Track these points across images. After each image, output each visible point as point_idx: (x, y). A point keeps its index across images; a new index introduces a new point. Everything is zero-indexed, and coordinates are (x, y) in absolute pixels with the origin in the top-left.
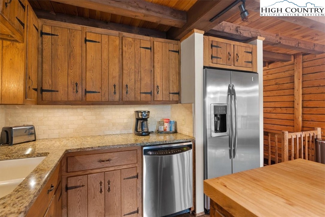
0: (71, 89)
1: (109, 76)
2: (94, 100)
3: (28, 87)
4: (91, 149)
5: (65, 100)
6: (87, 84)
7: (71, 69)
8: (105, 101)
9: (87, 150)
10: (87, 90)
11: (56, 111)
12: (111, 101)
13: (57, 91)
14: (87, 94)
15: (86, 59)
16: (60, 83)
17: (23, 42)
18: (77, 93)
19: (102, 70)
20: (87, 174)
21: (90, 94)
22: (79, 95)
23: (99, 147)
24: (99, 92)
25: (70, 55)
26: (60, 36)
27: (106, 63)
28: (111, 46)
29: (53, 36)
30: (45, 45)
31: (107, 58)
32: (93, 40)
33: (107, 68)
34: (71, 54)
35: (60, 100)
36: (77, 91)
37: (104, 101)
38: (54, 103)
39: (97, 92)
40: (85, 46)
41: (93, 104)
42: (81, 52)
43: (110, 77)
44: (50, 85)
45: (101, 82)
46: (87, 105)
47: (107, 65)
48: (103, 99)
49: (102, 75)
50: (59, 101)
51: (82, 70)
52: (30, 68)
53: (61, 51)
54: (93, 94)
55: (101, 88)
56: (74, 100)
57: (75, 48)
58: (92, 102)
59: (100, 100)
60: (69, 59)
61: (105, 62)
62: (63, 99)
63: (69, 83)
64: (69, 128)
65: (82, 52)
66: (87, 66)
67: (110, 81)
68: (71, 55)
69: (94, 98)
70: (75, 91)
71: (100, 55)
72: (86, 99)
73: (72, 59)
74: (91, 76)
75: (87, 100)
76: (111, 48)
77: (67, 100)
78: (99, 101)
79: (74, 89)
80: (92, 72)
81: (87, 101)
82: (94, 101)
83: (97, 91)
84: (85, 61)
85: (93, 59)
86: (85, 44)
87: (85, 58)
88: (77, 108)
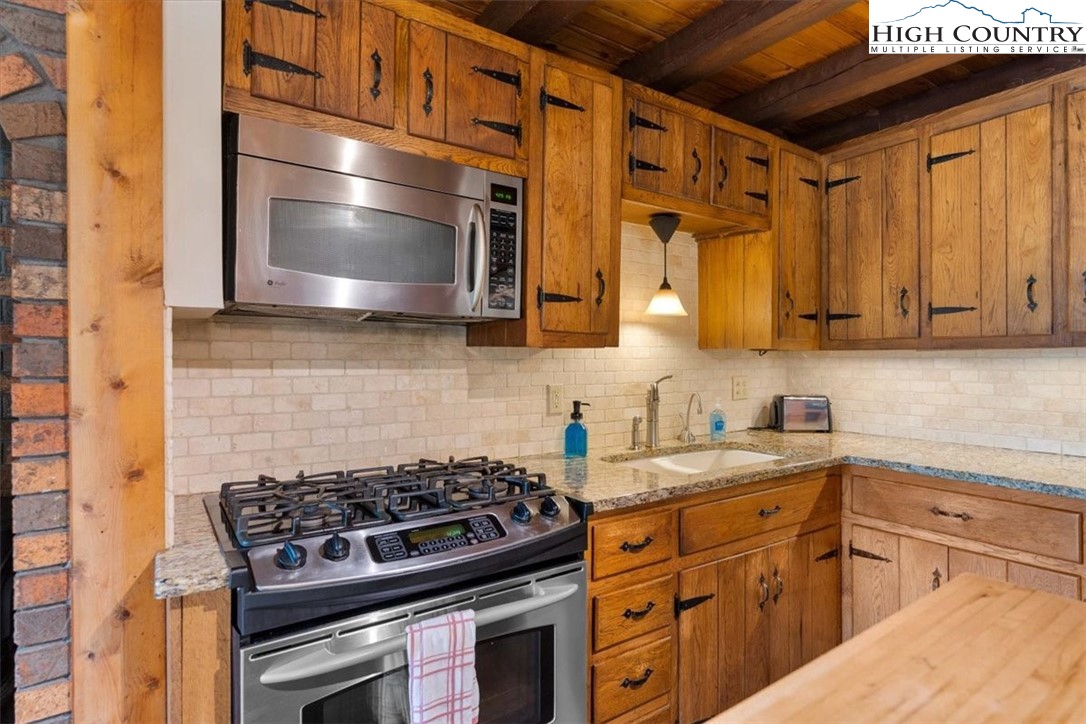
0: (889, 307)
1: (1009, 251)
2: (956, 334)
3: (783, 314)
4: (905, 470)
5: (876, 337)
6: (934, 287)
7: (890, 255)
8: (995, 336)
9: (896, 469)
10: (934, 306)
11: (879, 364)
12: (1015, 336)
13: (858, 316)
14: (934, 316)
15: (931, 217)
16: (865, 296)
17: (770, 228)
18: (905, 316)
19: (983, 237)
20: (899, 535)
21: (941, 316)
22: (910, 321)
23: (928, 468)
24: (972, 309)
25: (889, 218)
26: (863, 178)
27: (995, 211)
28: (1014, 150)
29: (849, 183)
30: (834, 210)
31: (1003, 192)
32: (953, 152)
33: (1003, 227)
34: (891, 212)
35: (864, 337)
36: (905, 312)
37: (991, 334)
38: (853, 344)
39: (967, 309)
40: (928, 179)
41: (952, 347)
42: (916, 200)
43: (1014, 252)
44: (843, 303)
45: (978, 276)
46: (935, 348)
47: (1001, 216)
48: (987, 329)
49: (983, 252)
50: (863, 340)
51: (919, 249)
52: (790, 274)
53: (867, 212)
54: (951, 316)
55: (979, 295)
56: (899, 336)
57: (899, 193)
58: (952, 338)
59: (976, 331)
60: (885, 229)
61: (991, 210)
62: (871, 336)
63: (886, 291)
64: (909, 414)
65: (919, 200)
66: (934, 236)
67: (1014, 266)
68: (889, 216)
69: (954, 328)
70: (900, 310)
71: (976, 191)
72: (931, 332)
73: (891, 226)
74: (947, 262)
75: (934, 334)
76: (1015, 156)
77: (880, 337)
78: (974, 337)
79: (897, 307)
80: (948, 249)
81: (936, 338)
82: (957, 338)
83: (963, 306)
84: (927, 221)
85: (953, 210)
86: (927, 174)
87: (928, 213)
88: (932, 358)
